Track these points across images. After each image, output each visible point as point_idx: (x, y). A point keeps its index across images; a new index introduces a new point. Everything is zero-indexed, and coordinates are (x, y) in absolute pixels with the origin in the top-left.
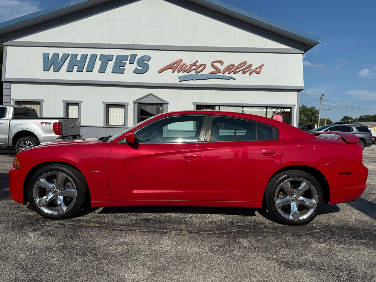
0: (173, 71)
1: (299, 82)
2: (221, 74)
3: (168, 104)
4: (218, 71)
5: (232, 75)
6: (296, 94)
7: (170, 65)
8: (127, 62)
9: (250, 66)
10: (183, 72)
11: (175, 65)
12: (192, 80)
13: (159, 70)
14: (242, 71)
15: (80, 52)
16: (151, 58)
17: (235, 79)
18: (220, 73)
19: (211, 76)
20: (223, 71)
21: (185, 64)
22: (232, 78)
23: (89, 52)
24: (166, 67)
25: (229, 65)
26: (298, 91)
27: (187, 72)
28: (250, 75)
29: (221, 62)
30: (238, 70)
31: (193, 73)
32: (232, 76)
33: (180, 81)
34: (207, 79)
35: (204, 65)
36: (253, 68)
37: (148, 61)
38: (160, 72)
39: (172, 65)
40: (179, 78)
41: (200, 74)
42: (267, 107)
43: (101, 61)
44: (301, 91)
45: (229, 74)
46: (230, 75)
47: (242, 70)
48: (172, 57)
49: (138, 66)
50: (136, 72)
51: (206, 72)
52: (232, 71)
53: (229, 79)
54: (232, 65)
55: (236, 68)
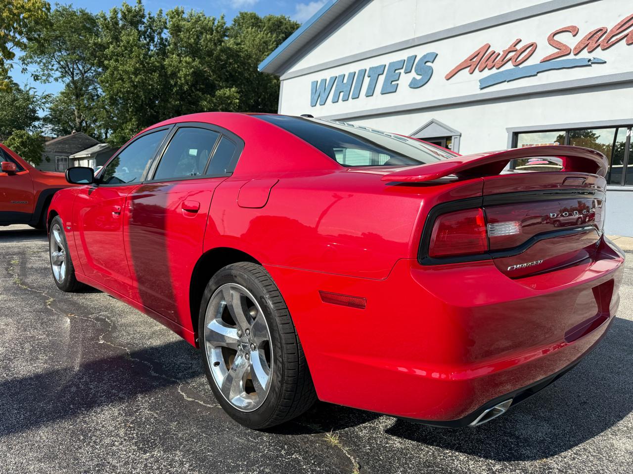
0: (471, 72)
2: (571, 56)
3: (460, 136)
4: (564, 51)
7: (466, 61)
8: (402, 71)
10: (489, 69)
11: (474, 60)
12: (506, 81)
13: (447, 75)
14: (625, 39)
15: (346, 70)
16: (437, 55)
17: (605, 62)
18: (569, 54)
20: (576, 48)
21: (495, 52)
22: (595, 61)
25: (590, 33)
27: (497, 69)
29: (573, 30)
30: (614, 39)
31: (509, 66)
33: (482, 89)
34: (536, 75)
35: (533, 45)
37: (433, 62)
38: (449, 78)
39: (471, 60)
40: (480, 83)
41: (521, 66)
43: (370, 78)
45: (590, 52)
46: (591, 56)
47: (626, 36)
48: (470, 45)
50: (412, 86)
51: (535, 60)
52: (599, 45)
53: (590, 65)
54: (601, 30)
55: (608, 35)
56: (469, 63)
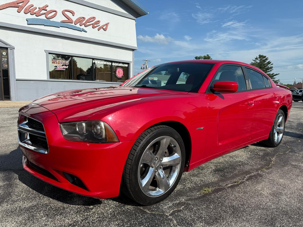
0: (19, 11)
2: (73, 24)
3: (14, 49)
9: (99, 22)
10: (31, 14)
11: (20, 4)
12: (44, 25)
14: (92, 25)
17: (86, 32)
18: (72, 23)
19: (64, 24)
20: (75, 22)
21: (33, 6)
22: (83, 30)
24: (9, 4)
25: (80, 17)
26: (133, 50)
27: (36, 16)
28: (98, 30)
29: (73, 13)
30: (88, 24)
31: (43, 17)
32: (83, 28)
33: (28, 24)
34: (59, 27)
35: (55, 11)
36: (101, 24)
38: (1, 8)
39: (17, 4)
40: (27, 21)
41: (51, 20)
42: (112, 62)
44: (135, 51)
45: (80, 25)
51: (57, 20)
52: (84, 24)
53: (81, 31)
54: (83, 18)
55: (86, 21)
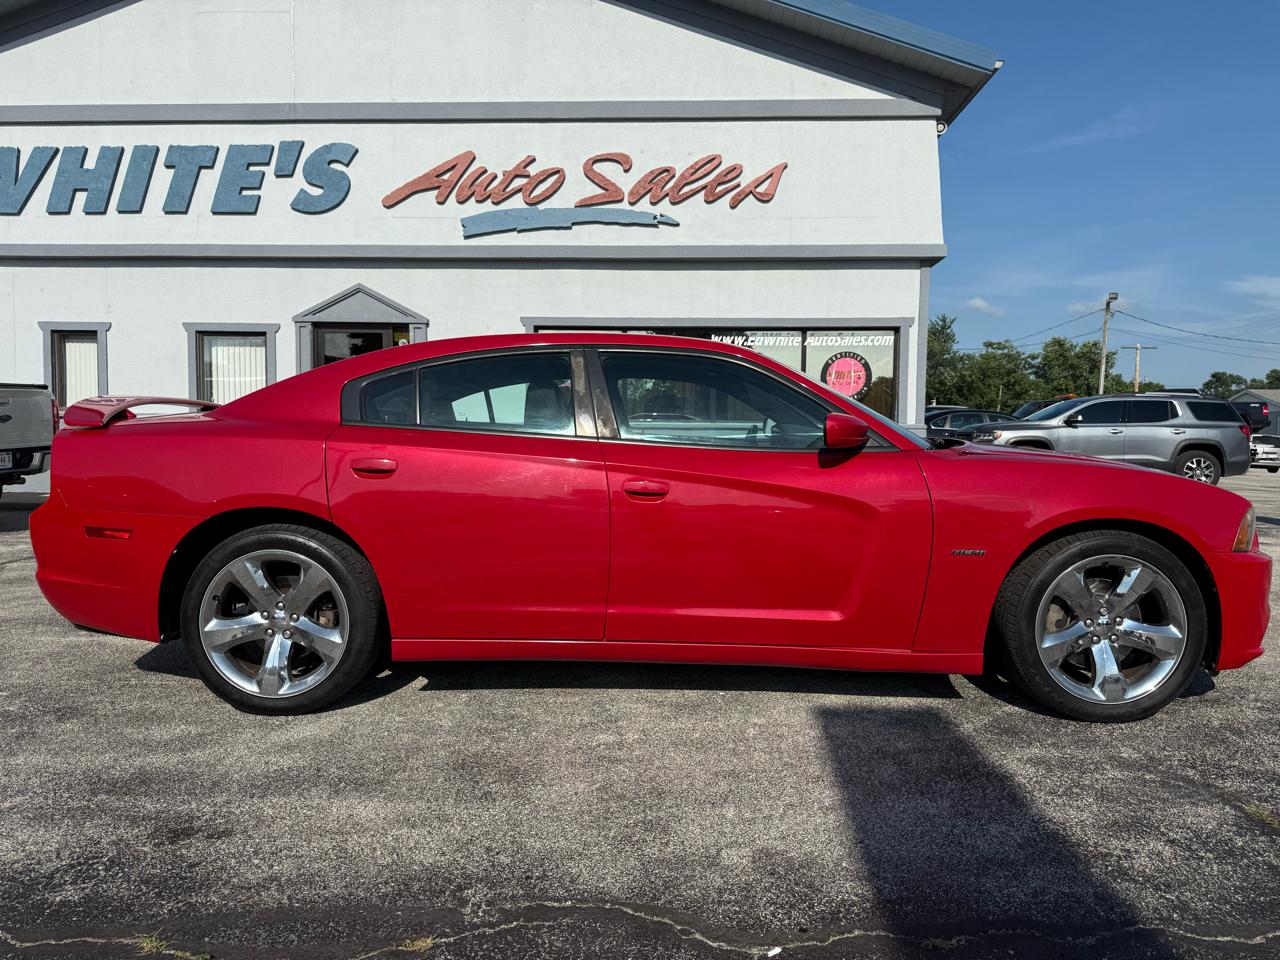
0: (441, 200)
1: (927, 231)
2: (625, 205)
3: (427, 325)
4: (611, 194)
5: (665, 208)
6: (914, 275)
7: (426, 176)
8: (270, 171)
9: (735, 171)
10: (478, 202)
11: (446, 177)
12: (514, 230)
13: (387, 197)
14: (704, 192)
15: (95, 140)
16: (357, 151)
17: (678, 225)
18: (621, 201)
19: (587, 212)
20: (631, 193)
21: (486, 171)
22: (663, 220)
23: (129, 138)
24: (414, 182)
25: (652, 172)
26: (925, 262)
27: (493, 203)
28: (733, 207)
29: (623, 161)
30: (686, 189)
31: (517, 202)
32: (664, 213)
33: (466, 237)
34: (569, 228)
35: (558, 172)
36: (745, 180)
37: (347, 165)
38: (391, 203)
39: (437, 176)
40: (463, 226)
41: (541, 207)
42: (804, 331)
43: (172, 171)
44: (933, 265)
45: (653, 204)
46: (657, 210)
47: (704, 187)
48: (436, 146)
49: (309, 184)
50: (301, 207)
51: (565, 200)
52: (667, 195)
53: (655, 226)
54: (666, 170)
55: (679, 180)
56: (435, 182)
